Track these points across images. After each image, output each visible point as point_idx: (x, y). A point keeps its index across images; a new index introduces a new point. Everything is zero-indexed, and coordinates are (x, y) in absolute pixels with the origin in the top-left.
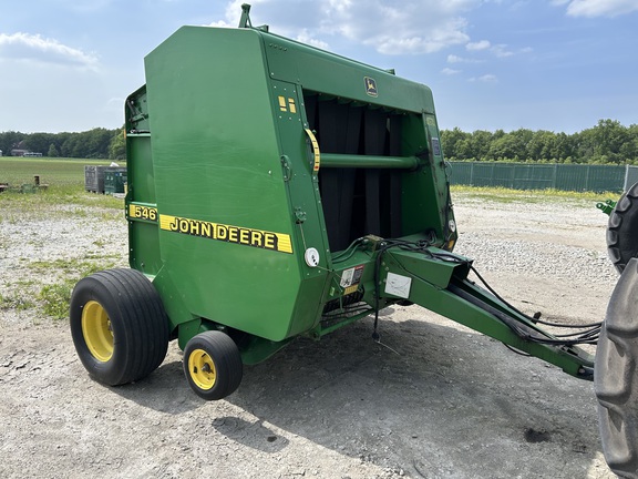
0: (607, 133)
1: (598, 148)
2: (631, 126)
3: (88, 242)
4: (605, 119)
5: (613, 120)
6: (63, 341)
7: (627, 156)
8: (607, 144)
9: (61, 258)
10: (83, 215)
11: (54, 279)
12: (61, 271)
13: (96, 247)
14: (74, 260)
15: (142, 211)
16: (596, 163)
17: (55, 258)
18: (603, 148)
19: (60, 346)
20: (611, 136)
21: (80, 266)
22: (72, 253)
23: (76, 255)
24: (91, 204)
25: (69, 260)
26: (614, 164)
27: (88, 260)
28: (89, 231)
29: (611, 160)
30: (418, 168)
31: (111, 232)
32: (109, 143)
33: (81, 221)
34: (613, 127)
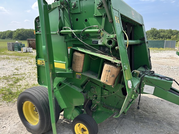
0: (153, 32)
1: (151, 35)
2: (159, 30)
3: (13, 69)
4: (153, 28)
5: (155, 28)
6: (12, 112)
7: (158, 38)
8: (153, 35)
9: (5, 76)
10: (9, 59)
11: (4, 84)
12: (5, 81)
13: (16, 70)
14: (9, 76)
15: (43, 62)
16: (150, 40)
17: (2, 76)
18: (152, 35)
19: (11, 114)
20: (154, 32)
21: (12, 78)
22: (8, 73)
23: (10, 74)
24: (11, 55)
25: (8, 76)
26: (155, 40)
27: (15, 76)
28: (12, 65)
29: (154, 39)
30: (141, 44)
31: (20, 65)
32: (12, 35)
33: (9, 61)
34: (155, 30)
